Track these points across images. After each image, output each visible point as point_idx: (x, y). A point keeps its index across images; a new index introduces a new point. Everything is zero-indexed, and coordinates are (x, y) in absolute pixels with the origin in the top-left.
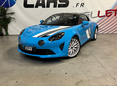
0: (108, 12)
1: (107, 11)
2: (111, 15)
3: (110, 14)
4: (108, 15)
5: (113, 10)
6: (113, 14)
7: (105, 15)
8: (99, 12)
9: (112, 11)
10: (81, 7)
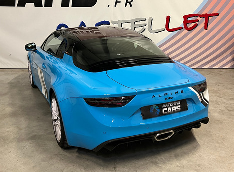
0: (189, 19)
1: (186, 17)
2: (196, 26)
3: (193, 24)
4: (190, 25)
5: (201, 16)
6: (202, 25)
7: (183, 26)
8: (169, 18)
9: (199, 18)
10: (126, 6)
